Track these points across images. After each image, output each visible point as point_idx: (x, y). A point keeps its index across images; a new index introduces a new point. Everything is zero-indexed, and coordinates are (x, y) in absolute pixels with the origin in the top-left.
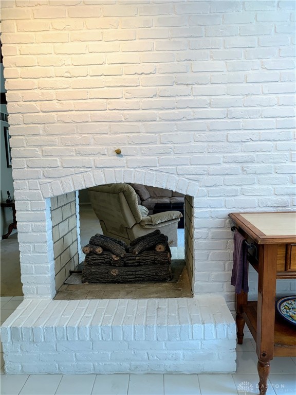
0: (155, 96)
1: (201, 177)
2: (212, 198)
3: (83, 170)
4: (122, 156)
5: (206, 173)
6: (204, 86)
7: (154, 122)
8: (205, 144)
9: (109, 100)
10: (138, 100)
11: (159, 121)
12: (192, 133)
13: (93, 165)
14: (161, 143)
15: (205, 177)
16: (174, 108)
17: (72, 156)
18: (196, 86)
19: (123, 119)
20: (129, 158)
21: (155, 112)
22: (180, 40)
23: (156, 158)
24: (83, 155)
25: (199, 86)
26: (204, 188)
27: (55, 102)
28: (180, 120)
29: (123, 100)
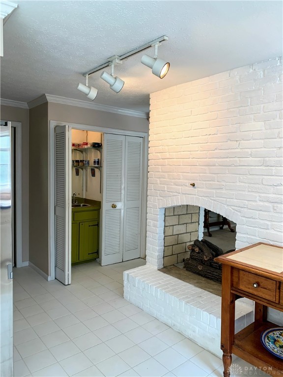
0: (216, 149)
1: (242, 209)
2: (250, 227)
3: (176, 194)
4: (195, 188)
5: (246, 206)
6: (248, 141)
7: (214, 167)
8: (247, 185)
9: (192, 152)
10: (207, 152)
11: (217, 166)
12: (238, 176)
13: (180, 192)
14: (218, 181)
15: (245, 210)
16: (227, 158)
17: (171, 185)
18: (242, 141)
19: (197, 164)
20: (199, 189)
21: (216, 160)
22: (234, 109)
23: (214, 191)
24: (177, 185)
25: (244, 141)
26: (244, 219)
27: (167, 153)
28: (230, 166)
29: (199, 152)
